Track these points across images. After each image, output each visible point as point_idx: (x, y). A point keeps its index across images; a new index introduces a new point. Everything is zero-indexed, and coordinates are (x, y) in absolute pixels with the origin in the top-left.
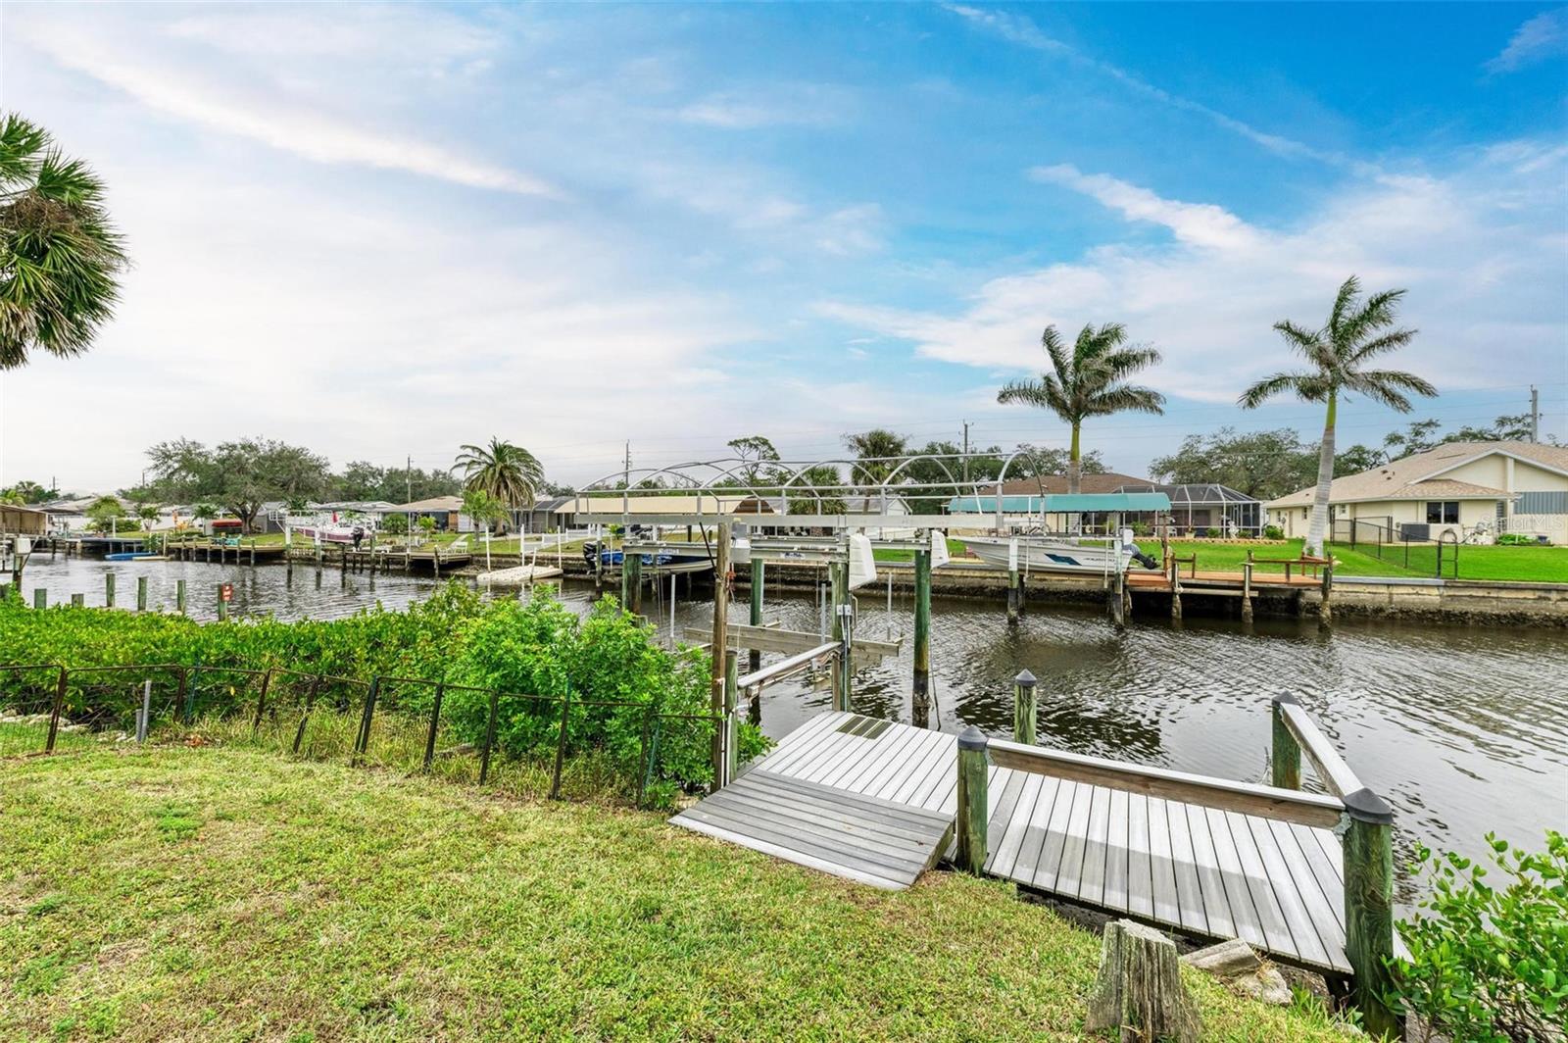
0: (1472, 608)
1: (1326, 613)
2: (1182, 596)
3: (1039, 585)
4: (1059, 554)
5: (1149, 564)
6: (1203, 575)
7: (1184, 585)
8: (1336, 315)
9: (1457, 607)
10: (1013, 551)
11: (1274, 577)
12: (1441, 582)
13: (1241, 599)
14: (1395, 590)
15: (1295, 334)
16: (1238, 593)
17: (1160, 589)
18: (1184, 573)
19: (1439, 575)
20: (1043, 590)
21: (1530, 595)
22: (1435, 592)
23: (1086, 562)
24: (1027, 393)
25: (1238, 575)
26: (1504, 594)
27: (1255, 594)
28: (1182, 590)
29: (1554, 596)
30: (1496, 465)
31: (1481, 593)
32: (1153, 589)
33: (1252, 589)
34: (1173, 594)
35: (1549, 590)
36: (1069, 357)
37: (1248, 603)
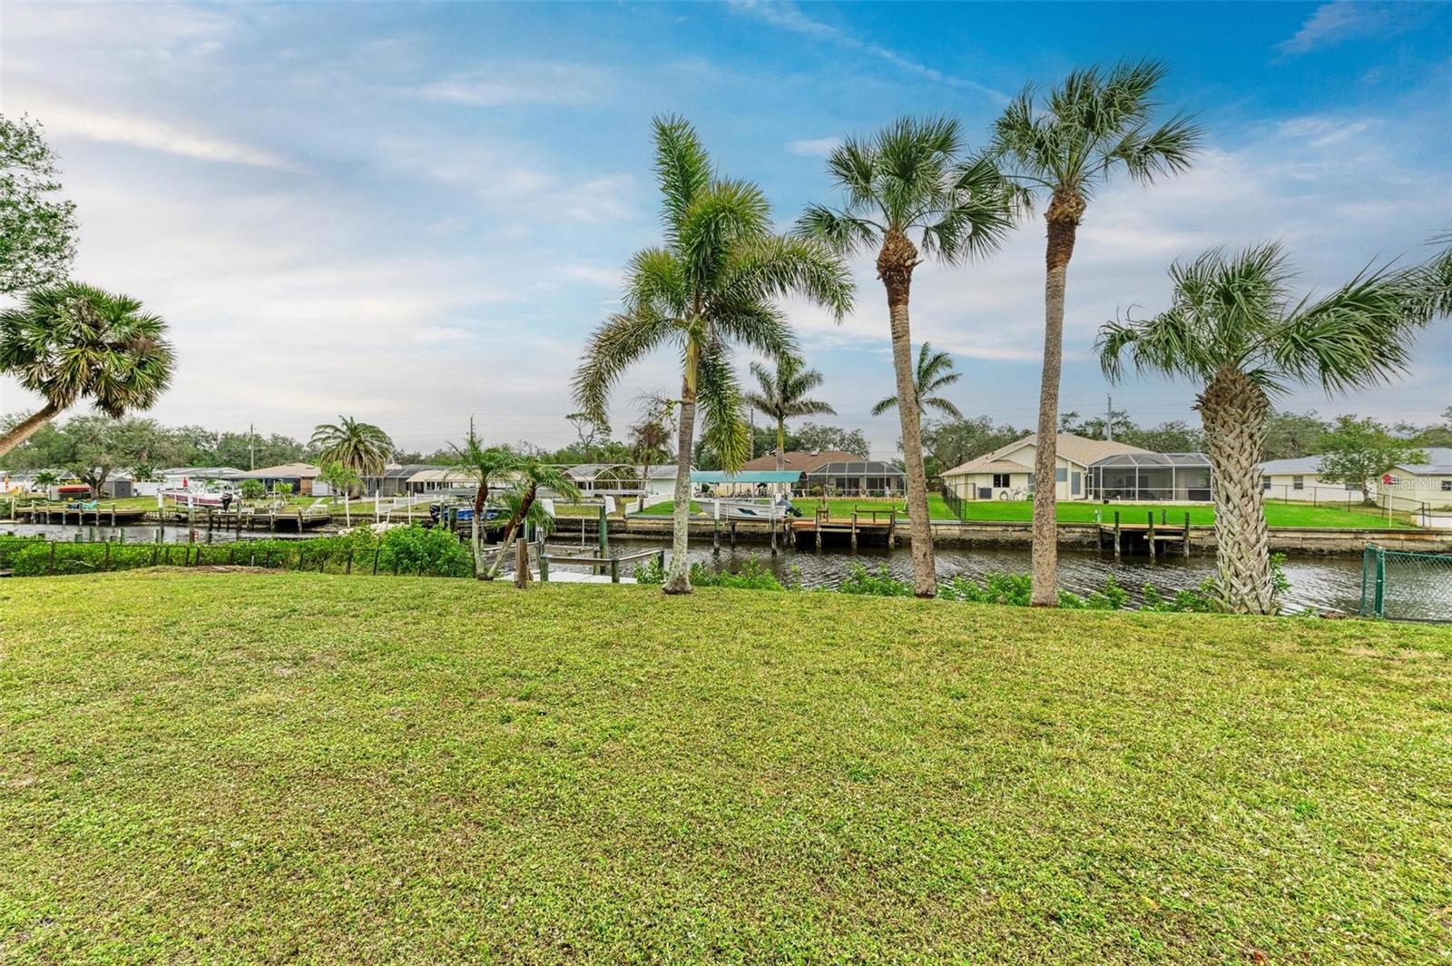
0: (974, 537)
1: (891, 541)
2: (821, 533)
4: (745, 508)
6: (833, 520)
7: (823, 527)
9: (967, 536)
10: (717, 506)
11: (866, 521)
12: (959, 522)
13: (851, 534)
14: (939, 528)
16: (849, 531)
17: (810, 529)
18: (822, 519)
19: (958, 518)
21: (1000, 529)
22: (957, 528)
23: (760, 514)
25: (850, 520)
26: (988, 529)
27: (858, 531)
28: (821, 529)
29: (1010, 529)
31: (978, 528)
32: (805, 529)
33: (856, 528)
34: (816, 532)
35: (1007, 526)
36: (774, 379)
37: (854, 536)
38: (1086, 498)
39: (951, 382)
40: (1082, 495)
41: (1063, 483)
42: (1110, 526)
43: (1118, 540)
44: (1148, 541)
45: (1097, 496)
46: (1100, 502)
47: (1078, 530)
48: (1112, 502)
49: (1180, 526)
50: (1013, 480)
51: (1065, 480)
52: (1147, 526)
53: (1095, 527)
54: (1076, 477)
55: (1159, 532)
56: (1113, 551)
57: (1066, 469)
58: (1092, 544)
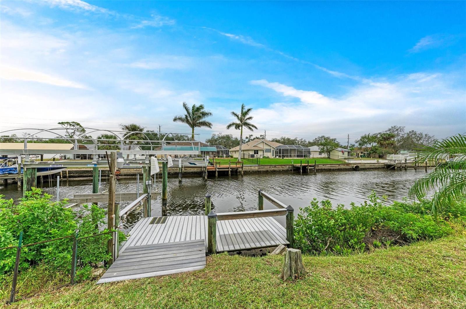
0: (262, 170)
1: (243, 173)
2: (218, 171)
3: (185, 171)
4: (192, 162)
5: (212, 164)
6: (222, 166)
7: (218, 169)
8: (242, 111)
9: (260, 170)
10: (180, 162)
11: (233, 166)
12: (258, 165)
13: (228, 171)
14: (252, 167)
15: (235, 114)
16: (228, 170)
18: (218, 166)
19: (257, 164)
21: (269, 167)
22: (257, 167)
23: (198, 164)
24: (180, 119)
25: (228, 166)
26: (266, 167)
27: (231, 170)
28: (218, 170)
29: (271, 167)
30: (263, 143)
31: (263, 167)
32: (212, 170)
33: (230, 169)
34: (216, 171)
36: (191, 111)
37: (230, 172)
38: (276, 157)
40: (274, 156)
41: (270, 153)
42: (298, 165)
43: (301, 169)
44: (307, 169)
45: (280, 157)
46: (281, 158)
47: (288, 166)
48: (284, 158)
49: (314, 164)
50: (259, 152)
51: (271, 152)
52: (307, 164)
53: (292, 165)
54: (273, 151)
55: (310, 166)
56: (300, 172)
57: (271, 149)
58: (291, 170)
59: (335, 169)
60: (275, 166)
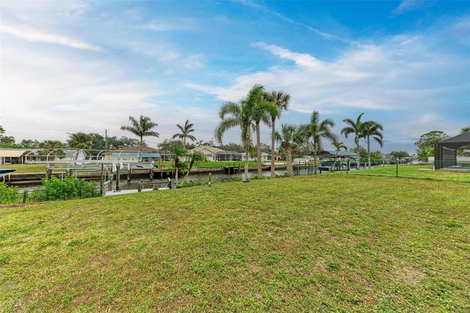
0: (200, 171)
1: (183, 173)
2: (163, 172)
3: (133, 173)
4: (139, 166)
5: (157, 167)
6: (166, 168)
7: (163, 170)
8: (186, 125)
9: (199, 171)
10: (129, 166)
13: (172, 172)
15: (179, 127)
16: (171, 171)
17: (159, 171)
18: (163, 168)
19: (197, 166)
20: (134, 174)
21: (206, 168)
22: (196, 169)
23: (145, 167)
24: (128, 129)
25: (171, 168)
26: (203, 169)
28: (162, 171)
29: (208, 168)
30: (205, 150)
31: (201, 169)
32: (157, 172)
34: (161, 172)
35: (207, 168)
36: (139, 123)
37: (173, 173)
38: (216, 160)
39: (193, 131)
40: (215, 160)
41: (211, 157)
42: (227, 167)
43: (229, 169)
44: (234, 169)
45: (219, 160)
46: (220, 162)
47: (221, 168)
48: (222, 162)
49: (238, 166)
51: (212, 157)
52: (233, 166)
53: (224, 167)
54: (214, 156)
55: (236, 167)
56: (228, 172)
57: (212, 154)
58: (223, 171)
59: (255, 169)
60: (211, 168)
